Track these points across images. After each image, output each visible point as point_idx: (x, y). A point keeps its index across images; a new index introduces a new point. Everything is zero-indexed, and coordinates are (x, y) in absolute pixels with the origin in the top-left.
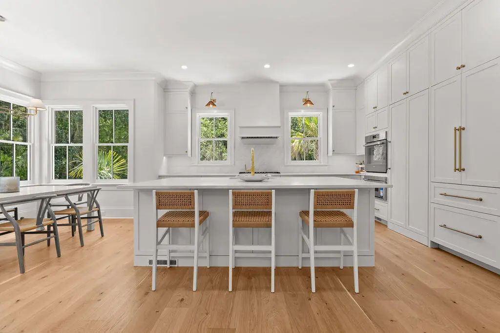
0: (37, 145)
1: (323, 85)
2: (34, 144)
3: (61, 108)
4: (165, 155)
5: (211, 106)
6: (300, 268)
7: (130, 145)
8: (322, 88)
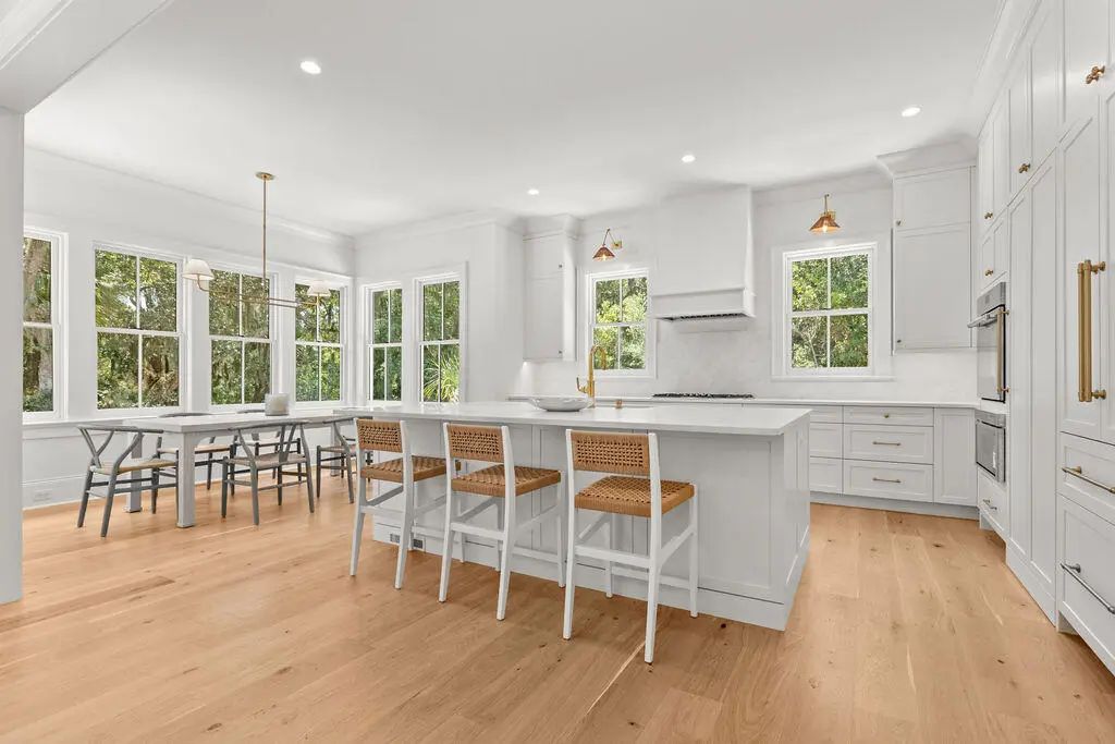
0: (350, 347)
1: (871, 172)
2: (346, 347)
3: (377, 287)
4: (525, 359)
5: (604, 257)
6: (609, 595)
7: (460, 342)
8: (870, 179)
